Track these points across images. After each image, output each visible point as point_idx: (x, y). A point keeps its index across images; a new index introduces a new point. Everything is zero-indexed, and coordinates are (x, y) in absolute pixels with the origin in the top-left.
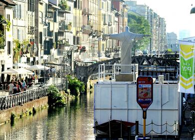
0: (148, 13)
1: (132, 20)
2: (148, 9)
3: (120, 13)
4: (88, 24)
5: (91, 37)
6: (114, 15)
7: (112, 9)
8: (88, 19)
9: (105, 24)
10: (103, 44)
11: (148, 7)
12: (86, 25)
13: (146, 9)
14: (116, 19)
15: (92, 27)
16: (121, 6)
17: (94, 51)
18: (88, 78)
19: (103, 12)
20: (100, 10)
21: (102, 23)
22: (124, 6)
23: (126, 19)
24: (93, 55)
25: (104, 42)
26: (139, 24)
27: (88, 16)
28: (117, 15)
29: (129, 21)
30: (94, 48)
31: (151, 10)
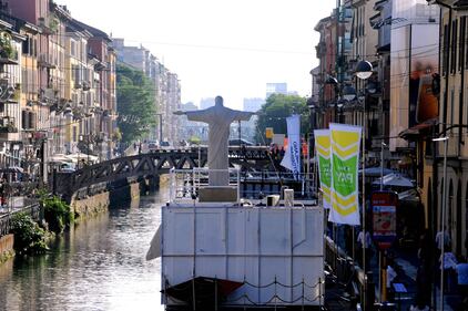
0: (147, 64)
1: (124, 79)
2: (147, 57)
3: (104, 64)
4: (48, 87)
5: (53, 113)
6: (92, 68)
7: (90, 56)
8: (49, 75)
9: (77, 87)
10: (75, 128)
11: (147, 52)
12: (46, 90)
13: (144, 54)
14: (97, 76)
15: (56, 92)
16: (104, 50)
17: (58, 141)
19: (73, 61)
20: (68, 57)
21: (72, 84)
22: (110, 50)
23: (113, 76)
24: (58, 150)
25: (77, 125)
26: (138, 87)
27: (48, 71)
28: (98, 68)
29: (118, 79)
30: (59, 134)
31: (153, 57)
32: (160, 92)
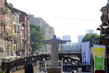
0: (42, 24)
1: (33, 29)
2: (42, 21)
3: (25, 24)
4: (4, 32)
5: (6, 41)
6: (21, 25)
7: (20, 21)
8: (5, 28)
9: (15, 32)
10: (14, 46)
11: (42, 19)
12: (4, 33)
13: (41, 20)
14: (23, 28)
15: (7, 34)
16: (26, 19)
17: (8, 51)
18: (10, 71)
19: (14, 23)
20: (12, 22)
21: (14, 31)
22: (28, 19)
23: (29, 28)
24: (8, 54)
25: (15, 45)
26: (38, 32)
27: (5, 27)
28: (23, 25)
29: (31, 29)
30: (8, 49)
31: (44, 21)
32: (47, 33)
